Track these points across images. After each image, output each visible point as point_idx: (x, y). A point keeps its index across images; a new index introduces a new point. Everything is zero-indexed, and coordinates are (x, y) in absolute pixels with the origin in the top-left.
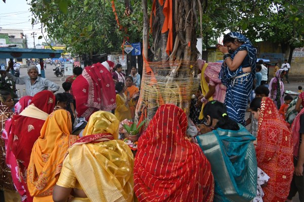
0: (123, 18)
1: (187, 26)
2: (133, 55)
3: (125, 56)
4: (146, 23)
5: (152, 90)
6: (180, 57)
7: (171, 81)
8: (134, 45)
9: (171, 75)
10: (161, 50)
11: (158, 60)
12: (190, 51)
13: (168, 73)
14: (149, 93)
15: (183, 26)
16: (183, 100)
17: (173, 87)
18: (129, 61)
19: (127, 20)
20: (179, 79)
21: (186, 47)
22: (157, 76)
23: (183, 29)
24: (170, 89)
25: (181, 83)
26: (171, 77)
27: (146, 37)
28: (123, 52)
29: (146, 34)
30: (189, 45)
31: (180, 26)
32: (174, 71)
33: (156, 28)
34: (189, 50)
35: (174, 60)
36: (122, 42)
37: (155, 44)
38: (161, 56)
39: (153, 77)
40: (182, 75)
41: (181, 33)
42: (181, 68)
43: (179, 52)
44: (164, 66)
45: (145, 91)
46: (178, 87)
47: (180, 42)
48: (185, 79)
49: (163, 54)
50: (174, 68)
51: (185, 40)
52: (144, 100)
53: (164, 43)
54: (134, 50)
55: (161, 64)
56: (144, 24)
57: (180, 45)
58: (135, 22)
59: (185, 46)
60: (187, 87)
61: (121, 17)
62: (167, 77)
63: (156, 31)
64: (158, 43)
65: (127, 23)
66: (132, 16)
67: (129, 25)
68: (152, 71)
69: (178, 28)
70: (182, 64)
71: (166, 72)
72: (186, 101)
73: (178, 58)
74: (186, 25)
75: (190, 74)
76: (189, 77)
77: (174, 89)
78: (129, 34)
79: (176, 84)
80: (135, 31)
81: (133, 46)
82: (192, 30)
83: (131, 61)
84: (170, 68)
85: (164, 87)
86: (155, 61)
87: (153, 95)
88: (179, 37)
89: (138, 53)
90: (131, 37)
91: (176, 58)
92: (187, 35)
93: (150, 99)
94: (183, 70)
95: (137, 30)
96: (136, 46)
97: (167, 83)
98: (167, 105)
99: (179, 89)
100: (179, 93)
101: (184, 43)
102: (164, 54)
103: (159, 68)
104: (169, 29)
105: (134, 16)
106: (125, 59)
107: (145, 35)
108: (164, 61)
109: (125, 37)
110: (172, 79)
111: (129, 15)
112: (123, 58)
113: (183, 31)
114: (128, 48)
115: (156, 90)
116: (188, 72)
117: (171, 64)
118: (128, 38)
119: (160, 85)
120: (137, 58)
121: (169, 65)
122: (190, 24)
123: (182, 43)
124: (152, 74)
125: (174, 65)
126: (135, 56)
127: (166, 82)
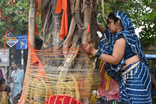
0: (7, 7)
1: (86, 7)
2: (17, 48)
3: (8, 50)
4: (33, 4)
5: (39, 85)
6: (77, 44)
7: (66, 73)
8: (19, 37)
9: (65, 65)
10: (52, 36)
11: (48, 48)
12: (90, 36)
13: (61, 64)
14: (35, 89)
15: (80, 7)
16: (81, 96)
17: (67, 81)
18: (12, 56)
19: (11, 9)
20: (75, 70)
21: (85, 32)
22: (46, 66)
23: (80, 11)
24: (64, 83)
25: (78, 75)
26: (65, 67)
27: (33, 20)
28: (5, 46)
29: (33, 16)
30: (88, 30)
31: (77, 7)
32: (69, 60)
33: (46, 10)
34: (88, 35)
35: (69, 47)
36: (4, 34)
37: (44, 29)
38: (52, 42)
39: (41, 68)
40: (79, 65)
41: (77, 16)
42: (78, 56)
43: (76, 38)
44: (56, 54)
45: (31, 86)
46: (74, 80)
47: (76, 26)
48: (83, 70)
49: (54, 40)
50: (69, 57)
51: (83, 23)
52: (28, 98)
53: (56, 27)
54: (19, 43)
55: (52, 52)
56: (31, 5)
57: (76, 29)
58: (21, 12)
59: (83, 31)
60: (87, 81)
61: (4, 6)
62: (60, 68)
63: (46, 14)
64: (48, 27)
65: (11, 13)
66: (17, 5)
67: (14, 15)
68: (39, 61)
69: (75, 9)
70: (79, 52)
71: (58, 62)
72: (84, 98)
73: (74, 45)
74: (84, 6)
75: (89, 64)
76: (89, 68)
77: (69, 82)
78: (14, 25)
79: (72, 76)
80: (21, 21)
81: (18, 39)
82: (92, 11)
83: (14, 56)
84: (64, 57)
85: (56, 81)
86: (45, 49)
87: (40, 91)
88: (75, 20)
89: (24, 46)
90: (16, 28)
91: (71, 45)
92: (86, 18)
93: (36, 97)
94: (81, 59)
95: (23, 21)
96: (22, 38)
97: (60, 75)
98: (60, 97)
99: (76, 83)
100: (76, 88)
101: (82, 27)
102: (57, 40)
103: (48, 57)
104: (62, 10)
105: (20, 5)
106: (7, 54)
107: (31, 18)
108: (56, 48)
109: (8, 28)
110: (67, 70)
111: (14, 4)
112: (5, 52)
113: (80, 13)
114: (12, 41)
115: (45, 83)
116: (87, 62)
117: (65, 52)
118: (12, 29)
119: (50, 78)
120: (22, 52)
121: (62, 53)
122: (89, 5)
123: (79, 27)
124: (40, 64)
125: (68, 53)
126: (20, 50)
127: (58, 74)
